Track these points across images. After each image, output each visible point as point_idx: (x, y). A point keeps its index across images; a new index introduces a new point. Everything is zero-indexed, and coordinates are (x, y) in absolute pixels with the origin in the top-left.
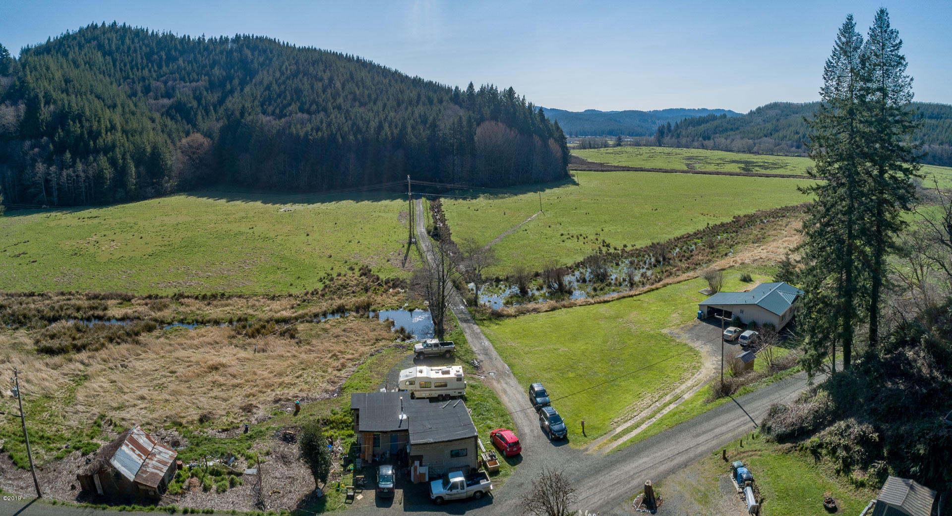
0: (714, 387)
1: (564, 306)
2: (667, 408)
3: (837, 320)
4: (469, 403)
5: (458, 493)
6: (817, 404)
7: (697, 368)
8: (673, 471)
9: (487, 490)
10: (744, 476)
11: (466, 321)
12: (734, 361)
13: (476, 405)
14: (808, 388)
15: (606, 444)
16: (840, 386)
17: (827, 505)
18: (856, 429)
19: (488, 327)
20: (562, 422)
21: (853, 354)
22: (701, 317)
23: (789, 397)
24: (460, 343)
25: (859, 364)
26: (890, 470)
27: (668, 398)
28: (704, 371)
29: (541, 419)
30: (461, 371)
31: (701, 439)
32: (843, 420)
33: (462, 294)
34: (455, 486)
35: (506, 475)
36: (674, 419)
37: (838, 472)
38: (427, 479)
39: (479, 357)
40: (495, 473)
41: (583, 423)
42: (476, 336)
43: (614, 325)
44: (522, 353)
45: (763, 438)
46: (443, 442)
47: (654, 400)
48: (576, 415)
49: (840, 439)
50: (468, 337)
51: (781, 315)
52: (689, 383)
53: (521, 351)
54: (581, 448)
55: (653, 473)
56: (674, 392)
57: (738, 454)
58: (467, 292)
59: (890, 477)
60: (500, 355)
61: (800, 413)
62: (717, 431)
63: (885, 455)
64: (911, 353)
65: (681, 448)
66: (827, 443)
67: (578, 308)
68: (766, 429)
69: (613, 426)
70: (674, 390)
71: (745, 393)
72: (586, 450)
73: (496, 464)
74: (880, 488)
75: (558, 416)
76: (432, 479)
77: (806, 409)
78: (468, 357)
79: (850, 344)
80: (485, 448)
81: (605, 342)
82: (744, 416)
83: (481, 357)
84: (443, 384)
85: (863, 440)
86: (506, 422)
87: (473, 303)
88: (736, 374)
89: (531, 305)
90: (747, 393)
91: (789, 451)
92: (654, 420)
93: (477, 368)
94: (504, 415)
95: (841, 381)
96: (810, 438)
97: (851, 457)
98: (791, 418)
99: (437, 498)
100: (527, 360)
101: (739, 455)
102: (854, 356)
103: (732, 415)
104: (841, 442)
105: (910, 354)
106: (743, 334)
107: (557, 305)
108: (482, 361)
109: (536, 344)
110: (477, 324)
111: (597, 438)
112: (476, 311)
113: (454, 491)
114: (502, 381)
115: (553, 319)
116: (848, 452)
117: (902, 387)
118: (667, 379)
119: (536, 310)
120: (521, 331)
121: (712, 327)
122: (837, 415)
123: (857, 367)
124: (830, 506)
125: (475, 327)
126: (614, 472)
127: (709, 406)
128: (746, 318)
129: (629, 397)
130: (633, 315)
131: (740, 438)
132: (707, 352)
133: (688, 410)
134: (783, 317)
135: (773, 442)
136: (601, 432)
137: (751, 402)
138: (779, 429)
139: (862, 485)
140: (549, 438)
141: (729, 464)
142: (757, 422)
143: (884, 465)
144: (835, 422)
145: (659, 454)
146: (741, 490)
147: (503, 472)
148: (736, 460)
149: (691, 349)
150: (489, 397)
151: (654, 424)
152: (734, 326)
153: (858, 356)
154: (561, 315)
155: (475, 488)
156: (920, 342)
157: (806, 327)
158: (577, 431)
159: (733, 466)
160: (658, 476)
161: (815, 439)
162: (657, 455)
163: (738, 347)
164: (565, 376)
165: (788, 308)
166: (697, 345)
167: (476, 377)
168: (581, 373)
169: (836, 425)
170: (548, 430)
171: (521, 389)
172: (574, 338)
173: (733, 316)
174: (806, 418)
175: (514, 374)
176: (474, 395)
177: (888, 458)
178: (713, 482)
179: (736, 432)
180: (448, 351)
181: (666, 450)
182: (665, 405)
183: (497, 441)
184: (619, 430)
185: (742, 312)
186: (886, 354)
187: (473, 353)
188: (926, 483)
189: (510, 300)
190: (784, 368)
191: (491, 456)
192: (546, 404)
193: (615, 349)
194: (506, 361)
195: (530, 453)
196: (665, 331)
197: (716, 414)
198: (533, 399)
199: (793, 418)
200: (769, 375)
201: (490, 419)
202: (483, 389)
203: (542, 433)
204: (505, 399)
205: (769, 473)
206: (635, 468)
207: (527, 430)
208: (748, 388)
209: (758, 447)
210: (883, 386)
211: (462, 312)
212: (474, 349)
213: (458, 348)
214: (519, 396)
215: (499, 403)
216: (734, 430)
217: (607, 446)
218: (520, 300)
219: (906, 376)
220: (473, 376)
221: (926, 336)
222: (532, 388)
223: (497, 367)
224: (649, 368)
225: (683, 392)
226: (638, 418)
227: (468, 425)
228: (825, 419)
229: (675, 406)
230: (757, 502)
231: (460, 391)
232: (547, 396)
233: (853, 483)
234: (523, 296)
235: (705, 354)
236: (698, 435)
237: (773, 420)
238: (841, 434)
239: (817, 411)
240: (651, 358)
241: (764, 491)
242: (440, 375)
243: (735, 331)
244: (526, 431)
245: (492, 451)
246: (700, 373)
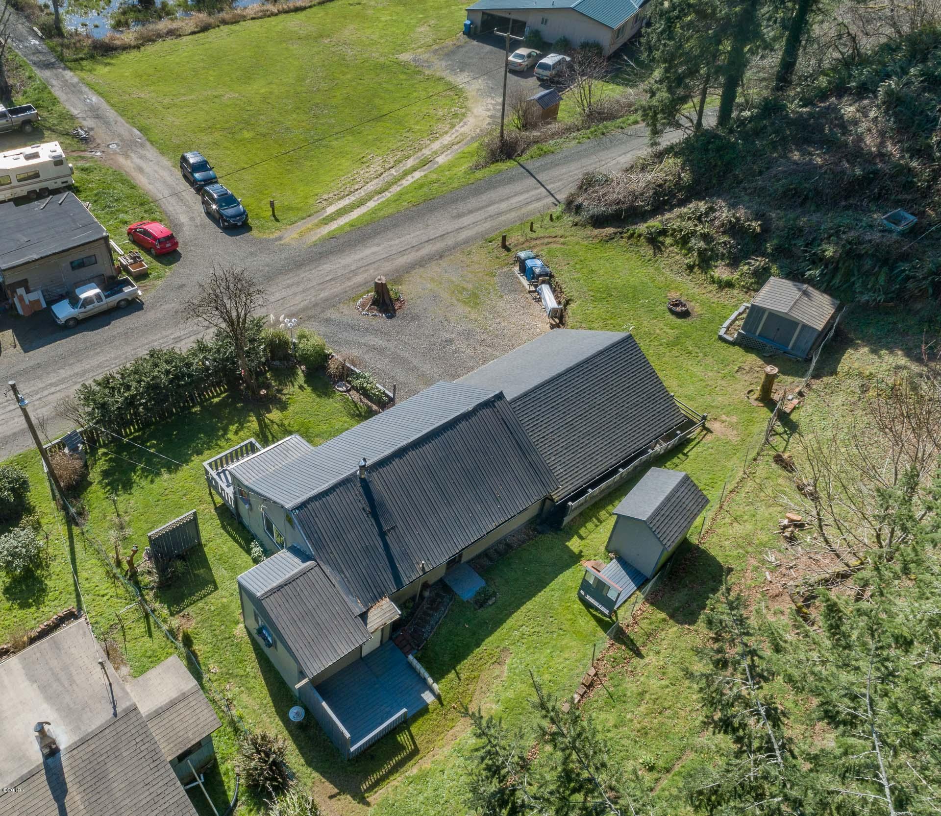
0: (488, 145)
1: (224, 22)
2: (409, 178)
3: (719, 42)
4: (83, 195)
5: (95, 307)
6: (662, 175)
7: (459, 117)
8: (421, 263)
9: (134, 296)
10: (537, 271)
11: (48, 66)
12: (524, 105)
13: (96, 195)
14: (650, 150)
15: (311, 229)
16: (707, 150)
17: (674, 308)
18: (724, 214)
19: (90, 71)
20: (239, 204)
21: (739, 100)
22: (469, 32)
23: (614, 162)
24: (45, 104)
25: (746, 119)
26: (774, 269)
27: (410, 163)
28: (471, 121)
29: (204, 202)
30: (59, 151)
31: (466, 220)
32: (704, 199)
33: (28, 17)
34: (88, 301)
35: (158, 277)
36: (421, 192)
37: (690, 268)
38: (44, 305)
39: (85, 123)
40: (142, 276)
41: (272, 204)
42: (72, 89)
43: (316, 49)
44: (160, 108)
45: (568, 219)
46: (55, 254)
47: (387, 166)
48: (261, 193)
49: (696, 226)
50: (57, 92)
51: (616, 27)
52: (447, 139)
53: (156, 105)
54: (272, 237)
55: (388, 267)
56: (419, 154)
57: (527, 241)
58: (37, 11)
59: (772, 278)
60: (122, 116)
61: (633, 187)
62: (492, 209)
63: (769, 251)
64: (852, 109)
65: (432, 233)
66: (674, 230)
67: (249, 23)
68: (572, 206)
69: (320, 205)
70: (420, 150)
71: (540, 155)
72: (280, 238)
73: (143, 266)
74: (756, 291)
75: (232, 196)
76: (51, 302)
77: (641, 181)
78: (67, 126)
79: (737, 85)
80: (122, 249)
81: (301, 79)
82: (538, 188)
83: (89, 123)
84: (33, 175)
85: (733, 229)
86: (150, 211)
87: (54, 32)
88: (526, 126)
89: (163, 25)
90: (544, 154)
91: (611, 238)
92: (388, 195)
93: (85, 140)
94: (145, 203)
95: (709, 142)
96: (646, 221)
97: (712, 250)
98: (617, 193)
99: (67, 321)
100: (171, 119)
101: (527, 243)
102: (739, 105)
103: (517, 187)
104: (698, 229)
105: (849, 110)
106: (544, 61)
107: (212, 20)
108: (92, 129)
109: (182, 91)
110: (71, 69)
111: (296, 222)
112: (62, 45)
113: (89, 307)
114: (132, 155)
115: (207, 46)
116: (708, 243)
117: (819, 161)
118: (407, 135)
119: (173, 33)
120: (151, 71)
121: (488, 48)
122: (694, 192)
123: (742, 122)
124: (679, 309)
125: (68, 74)
126: (325, 266)
127: (479, 174)
128: (551, 32)
129: (345, 163)
130: (349, 31)
131: (531, 218)
132: (479, 90)
133: (443, 180)
134: (620, 30)
135: (584, 226)
136: (300, 214)
137: (549, 169)
138: (593, 208)
139: (730, 285)
140: (219, 226)
141: (512, 254)
142: (558, 197)
143: (766, 263)
144: (691, 202)
145: (397, 241)
146: (533, 288)
147: (154, 274)
148: (523, 249)
149: (452, 88)
150: (115, 180)
151: (387, 200)
152: (528, 46)
153: (747, 105)
154: (220, 37)
155: (117, 297)
156: (875, 92)
157: (657, 54)
158: (263, 214)
159: (519, 257)
160: (397, 271)
161: (655, 223)
162: (392, 243)
163: (532, 82)
164: (237, 137)
165: (632, 15)
166: (461, 79)
167: (88, 154)
168: (263, 130)
169: (691, 206)
170: (217, 216)
171: (166, 162)
172: (247, 76)
173: (527, 29)
174: (642, 194)
175: (152, 142)
176: (91, 182)
177: (772, 255)
178: (487, 278)
179: (524, 210)
180: (27, 122)
181: (408, 236)
182: (405, 174)
183: (138, 238)
184: (330, 210)
185: (544, 21)
186: (801, 106)
187: (72, 118)
188: (828, 290)
189: (122, 18)
190: (611, 117)
191: (134, 258)
192: (211, 181)
193: (318, 90)
194: (134, 124)
195: (192, 248)
196: (406, 57)
197: (491, 185)
198: (189, 175)
199: (619, 193)
200: (583, 128)
201: (123, 212)
202: (103, 171)
203: (207, 220)
204: (142, 180)
205: (578, 266)
206: (359, 260)
207: (183, 219)
208: (546, 146)
209: (560, 232)
210: (784, 156)
211: (37, 52)
212: (75, 112)
213: (45, 114)
214: (166, 175)
215: (133, 187)
216: (520, 207)
217: (312, 233)
218: (141, 16)
219: (830, 144)
220: (82, 154)
221: (892, 83)
222: (184, 159)
223: (120, 135)
224: (380, 118)
225: (436, 153)
226: (362, 193)
227: (89, 225)
228: (674, 196)
229: (423, 174)
230: (559, 303)
231: (64, 179)
232: (211, 169)
233: (714, 282)
234: (147, 8)
235: (474, 93)
236: (459, 216)
237: (585, 195)
238: (699, 219)
239: (660, 186)
240: (381, 102)
241: (568, 289)
242: (23, 163)
243: (529, 56)
244: (182, 221)
245: (134, 251)
246: (465, 124)
